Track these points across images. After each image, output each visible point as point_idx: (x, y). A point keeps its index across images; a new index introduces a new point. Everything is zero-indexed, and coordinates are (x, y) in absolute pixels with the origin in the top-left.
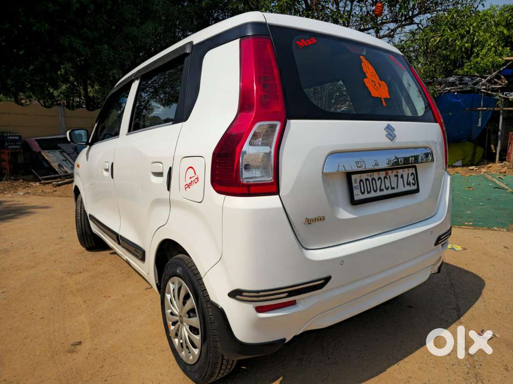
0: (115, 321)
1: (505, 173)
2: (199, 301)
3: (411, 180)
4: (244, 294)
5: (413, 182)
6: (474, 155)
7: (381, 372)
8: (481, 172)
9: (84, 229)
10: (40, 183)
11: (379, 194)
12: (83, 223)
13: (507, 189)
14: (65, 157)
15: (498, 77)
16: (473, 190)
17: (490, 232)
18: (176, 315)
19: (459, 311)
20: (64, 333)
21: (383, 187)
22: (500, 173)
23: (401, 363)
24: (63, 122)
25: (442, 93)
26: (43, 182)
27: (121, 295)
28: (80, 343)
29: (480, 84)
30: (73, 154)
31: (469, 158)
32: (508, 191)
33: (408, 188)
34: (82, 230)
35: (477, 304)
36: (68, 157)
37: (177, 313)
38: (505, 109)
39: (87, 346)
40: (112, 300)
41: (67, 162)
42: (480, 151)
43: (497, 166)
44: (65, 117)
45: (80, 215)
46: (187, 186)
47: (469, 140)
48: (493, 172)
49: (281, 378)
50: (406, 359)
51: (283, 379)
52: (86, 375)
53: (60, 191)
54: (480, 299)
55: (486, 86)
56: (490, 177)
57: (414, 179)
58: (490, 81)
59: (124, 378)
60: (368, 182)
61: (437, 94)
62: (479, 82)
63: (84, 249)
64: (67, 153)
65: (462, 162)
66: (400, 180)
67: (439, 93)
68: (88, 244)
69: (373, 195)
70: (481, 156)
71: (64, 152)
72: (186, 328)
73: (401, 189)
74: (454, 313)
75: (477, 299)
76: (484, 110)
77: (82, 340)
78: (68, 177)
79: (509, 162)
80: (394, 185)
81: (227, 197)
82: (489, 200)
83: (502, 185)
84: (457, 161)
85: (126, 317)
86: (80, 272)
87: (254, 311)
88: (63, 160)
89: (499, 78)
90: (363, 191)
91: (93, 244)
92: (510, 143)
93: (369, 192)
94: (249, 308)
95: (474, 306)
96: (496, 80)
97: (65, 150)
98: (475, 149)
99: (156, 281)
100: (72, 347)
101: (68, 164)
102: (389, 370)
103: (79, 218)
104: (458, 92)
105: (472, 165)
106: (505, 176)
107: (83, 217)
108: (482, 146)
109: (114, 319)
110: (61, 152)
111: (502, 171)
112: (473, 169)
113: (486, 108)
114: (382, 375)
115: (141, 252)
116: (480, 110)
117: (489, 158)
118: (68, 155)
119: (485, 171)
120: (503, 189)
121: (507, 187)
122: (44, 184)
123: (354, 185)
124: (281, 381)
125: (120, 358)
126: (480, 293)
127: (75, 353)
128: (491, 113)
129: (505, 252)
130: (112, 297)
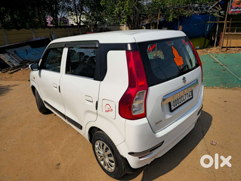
0: (70, 152)
1: (218, 52)
2: (114, 153)
3: (190, 94)
4: (135, 154)
5: (191, 95)
6: (205, 42)
7: (178, 164)
8: (208, 52)
9: (41, 106)
10: (2, 72)
11: (180, 104)
12: (40, 103)
13: (219, 63)
14: (11, 57)
15: (217, 5)
16: (205, 64)
17: (213, 89)
18: (101, 154)
19: (203, 133)
20: (51, 160)
21: (181, 101)
22: (216, 53)
23: (185, 159)
24: (6, 38)
25: (192, 14)
26: (3, 71)
27: (68, 138)
28: (59, 164)
29: (210, 9)
30: (14, 54)
31: (202, 45)
32: (219, 64)
33: (189, 98)
34: (40, 107)
35: (210, 129)
36: (12, 56)
37: (102, 153)
38: (220, 22)
39: (63, 165)
40: (65, 141)
41: (12, 60)
42: (207, 41)
43: (214, 49)
44: (7, 35)
45: (38, 100)
46: (106, 111)
47: (203, 36)
48: (213, 53)
49: (143, 171)
50: (186, 158)
51: (144, 171)
52: (68, 179)
53: (14, 77)
54: (211, 126)
55: (212, 11)
56: (212, 56)
57: (191, 93)
58: (213, 7)
59: (84, 178)
60: (176, 101)
61: (190, 15)
62: (209, 8)
63: (41, 114)
64: (11, 54)
65: (199, 47)
66: (187, 95)
67: (191, 15)
68: (43, 111)
69: (178, 105)
70: (208, 43)
71: (10, 54)
72: (107, 160)
73: (187, 99)
74: (202, 134)
75: (210, 126)
76: (210, 23)
77: (59, 163)
78: (15, 68)
79: (220, 47)
80: (184, 99)
81: (127, 120)
82: (212, 70)
83: (217, 60)
84: (198, 46)
85: (74, 149)
86: (45, 127)
87: (138, 158)
88: (10, 59)
89: (218, 7)
90: (174, 105)
91: (46, 111)
92: (221, 38)
93: (176, 105)
94: (137, 158)
95: (209, 130)
96: (216, 7)
97: (10, 53)
98: (205, 40)
99: (89, 138)
100: (57, 166)
101: (13, 61)
102: (181, 163)
103: (38, 101)
104: (199, 14)
105: (204, 48)
106: (218, 54)
107: (40, 101)
108: (208, 38)
109: (69, 151)
110: (8, 54)
111: (216, 52)
112: (204, 51)
113: (211, 22)
114: (179, 166)
115: (80, 127)
116: (208, 23)
117: (211, 44)
118: (12, 55)
119: (210, 52)
120: (217, 62)
121: (219, 62)
122: (4, 72)
123: (171, 104)
124: (143, 172)
125: (79, 170)
126: (211, 123)
127: (59, 169)
128: (213, 24)
129: (219, 101)
130: (64, 140)
